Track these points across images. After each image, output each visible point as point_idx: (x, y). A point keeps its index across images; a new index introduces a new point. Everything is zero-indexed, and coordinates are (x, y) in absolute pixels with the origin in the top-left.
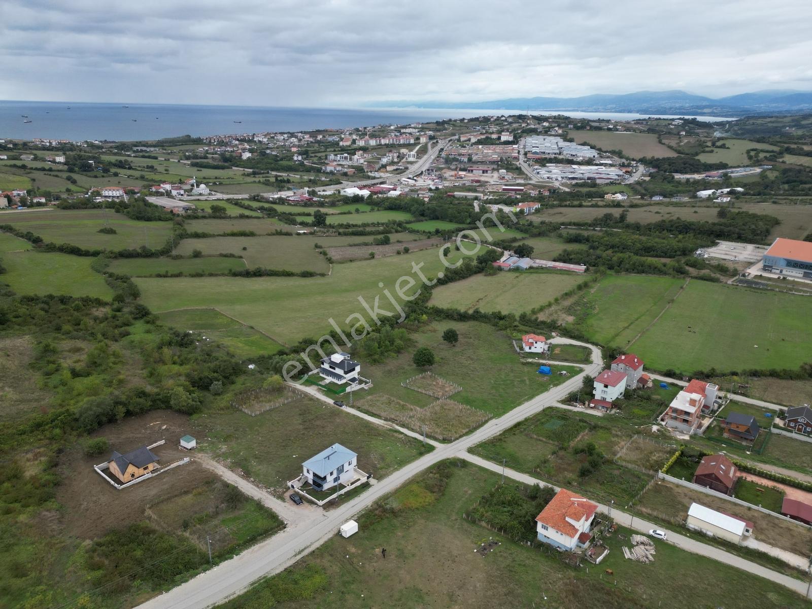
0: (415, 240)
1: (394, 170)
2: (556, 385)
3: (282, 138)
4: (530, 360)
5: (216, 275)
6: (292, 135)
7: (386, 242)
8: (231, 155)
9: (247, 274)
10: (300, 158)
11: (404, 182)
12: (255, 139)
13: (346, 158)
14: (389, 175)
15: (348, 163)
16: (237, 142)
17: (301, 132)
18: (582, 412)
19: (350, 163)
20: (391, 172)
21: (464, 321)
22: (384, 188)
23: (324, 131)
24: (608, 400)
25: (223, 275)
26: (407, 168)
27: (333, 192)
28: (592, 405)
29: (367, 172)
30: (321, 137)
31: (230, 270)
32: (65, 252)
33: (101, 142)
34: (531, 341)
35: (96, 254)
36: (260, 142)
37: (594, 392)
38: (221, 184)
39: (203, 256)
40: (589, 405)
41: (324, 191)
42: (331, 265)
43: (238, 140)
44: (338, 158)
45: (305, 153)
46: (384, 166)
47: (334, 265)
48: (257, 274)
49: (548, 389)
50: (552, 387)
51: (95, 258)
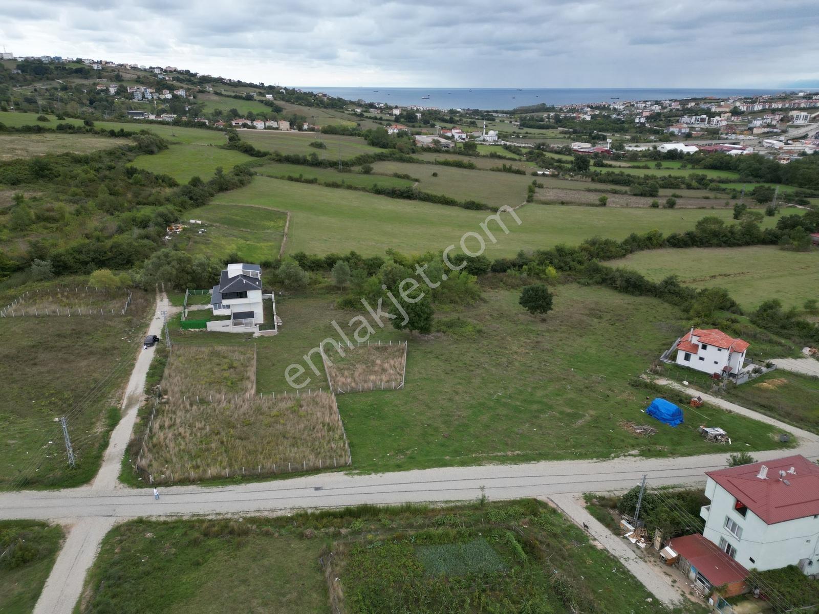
0: (707, 198)
1: (764, 133)
2: (648, 453)
3: (644, 105)
4: (662, 382)
5: (356, 189)
6: (657, 103)
7: (652, 193)
8: (565, 117)
9: (394, 194)
10: (643, 120)
11: (765, 145)
12: (611, 107)
13: (703, 120)
14: (752, 137)
15: (703, 126)
16: (589, 109)
17: (670, 100)
18: (614, 560)
19: (705, 125)
20: (758, 135)
21: (632, 293)
22: (726, 147)
23: (702, 99)
24: (742, 559)
25: (364, 189)
26: (784, 132)
27: (647, 148)
28: (670, 552)
29: (722, 134)
30: (693, 104)
31: (375, 186)
32: (241, 150)
33: (464, 110)
34: (695, 340)
35: (265, 154)
36: (615, 109)
37: (704, 512)
38: (524, 137)
39: (374, 174)
40: (662, 546)
41: (636, 146)
42: (525, 203)
43: (591, 107)
44: (693, 120)
45: (653, 118)
46: (751, 129)
47: (532, 204)
48: (405, 195)
49: (613, 455)
50: (629, 455)
51: (259, 158)
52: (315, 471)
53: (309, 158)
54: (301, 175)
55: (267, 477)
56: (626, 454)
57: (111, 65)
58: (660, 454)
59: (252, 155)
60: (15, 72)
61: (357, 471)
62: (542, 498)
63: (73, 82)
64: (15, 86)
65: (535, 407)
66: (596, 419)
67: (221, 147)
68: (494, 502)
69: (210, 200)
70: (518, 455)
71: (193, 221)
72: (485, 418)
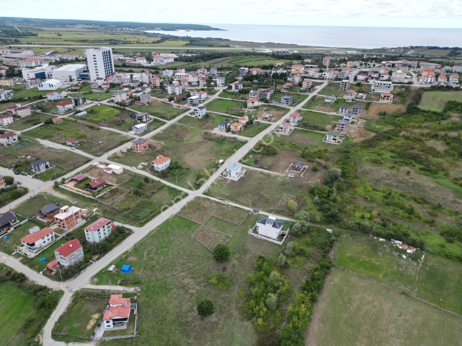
58: (124, 254)
65: (159, 252)
66: (143, 256)
68: (147, 223)
72: (167, 240)
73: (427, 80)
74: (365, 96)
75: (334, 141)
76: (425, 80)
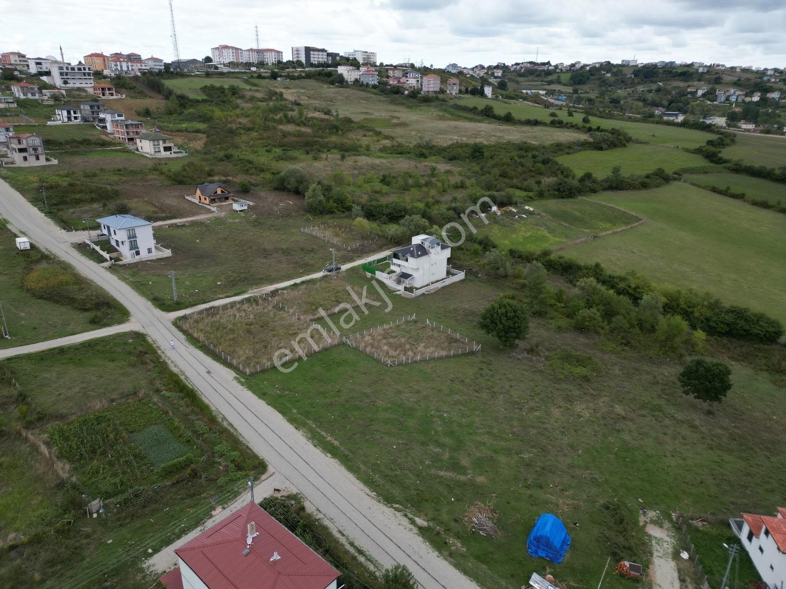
4: (658, 533)
18: (198, 524)
32: (704, 155)
49: (397, 506)
50: (410, 519)
51: (712, 165)
52: (229, 365)
53: (777, 172)
54: (728, 188)
55: (211, 354)
56: (410, 516)
57: (720, 67)
59: (712, 161)
60: (629, 76)
61: (243, 380)
62: (271, 469)
63: (671, 85)
64: (621, 88)
65: (446, 440)
66: (466, 484)
67: (688, 151)
68: (247, 447)
69: (584, 195)
70: (333, 444)
71: (527, 207)
73: (121, 67)
74: (64, 92)
75: (168, 153)
76: (119, 68)
